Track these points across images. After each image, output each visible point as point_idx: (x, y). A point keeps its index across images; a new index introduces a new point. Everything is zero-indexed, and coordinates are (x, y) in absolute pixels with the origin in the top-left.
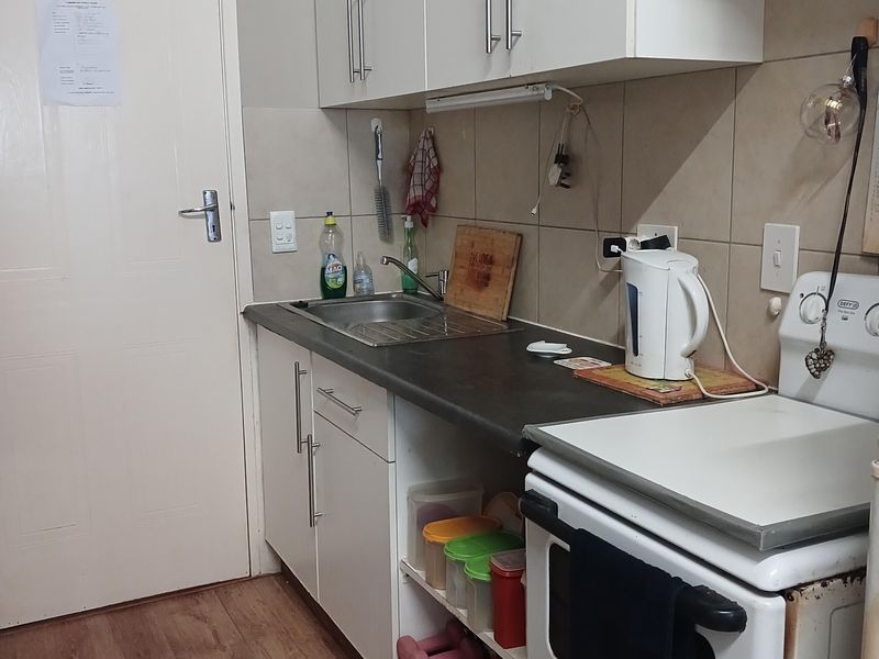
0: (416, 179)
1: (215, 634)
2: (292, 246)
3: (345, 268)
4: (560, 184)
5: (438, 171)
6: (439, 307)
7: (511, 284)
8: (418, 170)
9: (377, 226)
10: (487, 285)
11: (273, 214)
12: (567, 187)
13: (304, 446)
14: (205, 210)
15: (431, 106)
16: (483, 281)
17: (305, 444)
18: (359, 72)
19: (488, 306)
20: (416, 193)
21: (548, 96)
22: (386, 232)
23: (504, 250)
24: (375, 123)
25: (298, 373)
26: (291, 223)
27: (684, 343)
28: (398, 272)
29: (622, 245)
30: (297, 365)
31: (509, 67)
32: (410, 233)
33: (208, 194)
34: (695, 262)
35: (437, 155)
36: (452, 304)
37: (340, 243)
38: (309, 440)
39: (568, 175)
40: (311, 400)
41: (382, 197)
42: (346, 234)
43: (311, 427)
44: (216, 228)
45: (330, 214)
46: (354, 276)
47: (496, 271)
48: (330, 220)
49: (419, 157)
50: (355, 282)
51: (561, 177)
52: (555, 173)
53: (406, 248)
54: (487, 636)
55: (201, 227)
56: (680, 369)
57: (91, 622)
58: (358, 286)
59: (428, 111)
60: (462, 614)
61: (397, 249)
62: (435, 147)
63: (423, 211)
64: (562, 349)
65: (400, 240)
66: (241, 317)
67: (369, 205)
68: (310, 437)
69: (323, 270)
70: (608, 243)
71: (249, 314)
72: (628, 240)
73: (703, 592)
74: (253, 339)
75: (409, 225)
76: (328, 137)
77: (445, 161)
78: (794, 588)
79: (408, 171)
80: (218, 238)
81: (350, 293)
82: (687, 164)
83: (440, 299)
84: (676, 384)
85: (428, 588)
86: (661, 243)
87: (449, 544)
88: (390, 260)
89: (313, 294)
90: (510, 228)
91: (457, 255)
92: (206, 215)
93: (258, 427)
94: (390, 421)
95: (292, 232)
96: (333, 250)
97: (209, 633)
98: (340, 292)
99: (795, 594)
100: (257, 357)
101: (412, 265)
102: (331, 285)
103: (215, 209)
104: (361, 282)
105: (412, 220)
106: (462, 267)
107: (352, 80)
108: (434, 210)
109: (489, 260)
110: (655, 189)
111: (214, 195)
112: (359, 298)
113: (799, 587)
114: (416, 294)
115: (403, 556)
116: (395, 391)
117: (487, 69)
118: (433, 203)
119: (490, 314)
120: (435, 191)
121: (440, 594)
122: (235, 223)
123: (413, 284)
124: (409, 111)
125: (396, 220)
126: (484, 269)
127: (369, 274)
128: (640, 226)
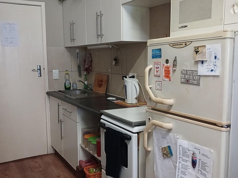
0: (87, 63)
1: (39, 165)
2: (58, 78)
3: (70, 83)
4: (115, 65)
5: (91, 61)
6: (92, 92)
7: (106, 86)
8: (87, 61)
9: (78, 73)
10: (101, 86)
11: (53, 71)
12: (117, 65)
13: (60, 122)
14: (38, 70)
15: (89, 48)
16: (100, 86)
17: (60, 121)
18: (73, 40)
19: (101, 91)
20: (86, 66)
21: (111, 47)
22: (80, 75)
23: (105, 79)
24: (77, 50)
25: (58, 106)
26: (58, 73)
27: (135, 96)
28: (83, 84)
29: (126, 77)
30: (58, 104)
31: (102, 41)
32: (86, 75)
33: (39, 66)
34: (138, 80)
35: (91, 58)
36: (94, 91)
37: (69, 77)
38: (61, 121)
39: (117, 63)
40: (61, 111)
41: (79, 67)
42: (71, 76)
43: (61, 117)
44: (40, 74)
45: (67, 71)
46: (73, 85)
47: (103, 83)
48: (67, 72)
49: (87, 58)
50: (73, 86)
51: (115, 63)
52: (114, 62)
53: (85, 79)
54: (96, 155)
55: (37, 74)
56: (135, 101)
57: (10, 164)
58: (73, 87)
59: (88, 49)
60: (91, 152)
61: (82, 79)
62: (91, 56)
63: (88, 70)
64: (114, 99)
65: (83, 77)
66: (46, 94)
67: (76, 69)
68: (61, 120)
69: (65, 83)
70: (123, 77)
71: (48, 93)
72: (127, 76)
73: (126, 134)
74: (48, 99)
75: (85, 73)
76: (67, 54)
77: (93, 59)
78: (139, 132)
79: (85, 61)
80: (41, 76)
81: (71, 89)
82: (137, 61)
83: (92, 90)
84: (133, 104)
85: (85, 148)
86: (133, 77)
87: (89, 138)
88: (80, 81)
89: (63, 89)
90: (106, 74)
91: (95, 80)
92: (38, 71)
93: (50, 119)
94: (78, 114)
95: (58, 74)
96: (67, 78)
97: (38, 165)
98: (69, 88)
99: (139, 133)
100: (50, 103)
101: (86, 83)
102: (67, 87)
103: (40, 69)
104: (74, 86)
105: (86, 72)
106: (96, 83)
107: (71, 42)
108: (91, 70)
109: (102, 81)
110: (132, 66)
111: (40, 66)
112: (74, 90)
113: (140, 132)
114: (87, 89)
115: (80, 143)
116: (79, 107)
117: (98, 41)
118: (90, 69)
119: (102, 93)
120: (91, 66)
121: (87, 149)
122: (45, 73)
123: (86, 87)
124: (85, 48)
125: (82, 72)
126: (101, 83)
127: (76, 84)
128: (130, 74)
